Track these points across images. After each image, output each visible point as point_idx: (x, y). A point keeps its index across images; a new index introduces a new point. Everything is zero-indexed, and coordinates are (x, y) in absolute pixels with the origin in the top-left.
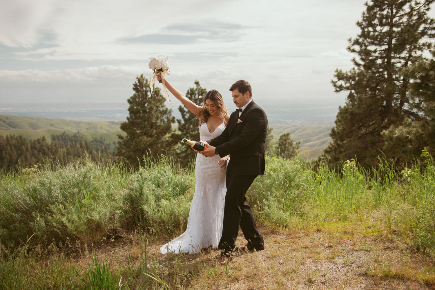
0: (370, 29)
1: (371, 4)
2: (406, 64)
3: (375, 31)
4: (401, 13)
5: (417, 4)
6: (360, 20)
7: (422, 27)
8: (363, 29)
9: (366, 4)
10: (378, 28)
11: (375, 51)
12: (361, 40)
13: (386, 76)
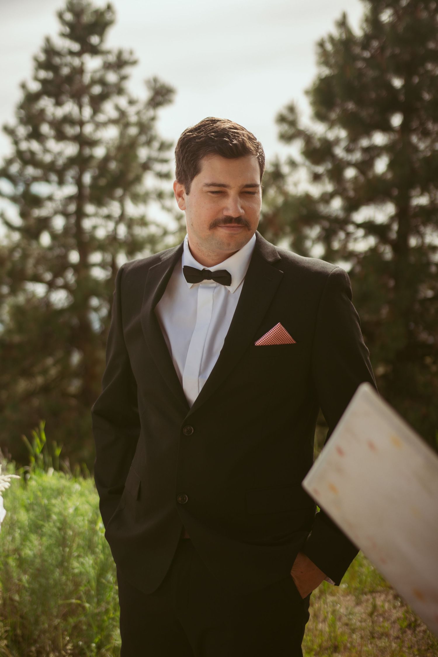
0: (35, 146)
1: (34, 87)
2: (115, 229)
3: (46, 151)
4: (101, 118)
5: (131, 102)
6: (12, 121)
7: (143, 153)
8: (16, 143)
9: (23, 86)
10: (53, 145)
11: (50, 198)
12: (15, 169)
13: (74, 257)
